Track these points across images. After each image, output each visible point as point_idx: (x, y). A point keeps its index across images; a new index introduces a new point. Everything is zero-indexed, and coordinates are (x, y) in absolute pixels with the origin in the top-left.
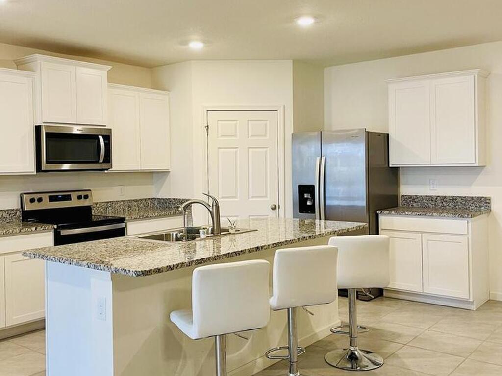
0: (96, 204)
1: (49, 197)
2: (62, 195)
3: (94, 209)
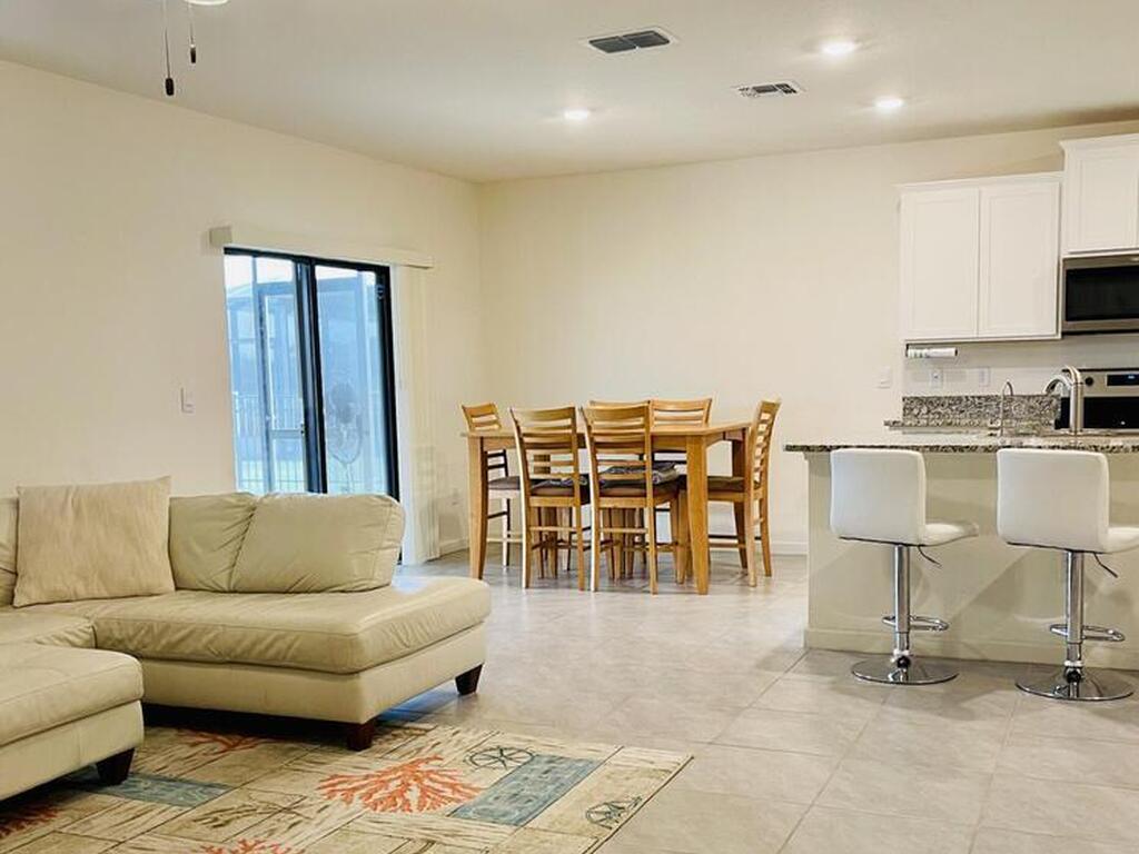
1: (1109, 377)
2: (1133, 377)
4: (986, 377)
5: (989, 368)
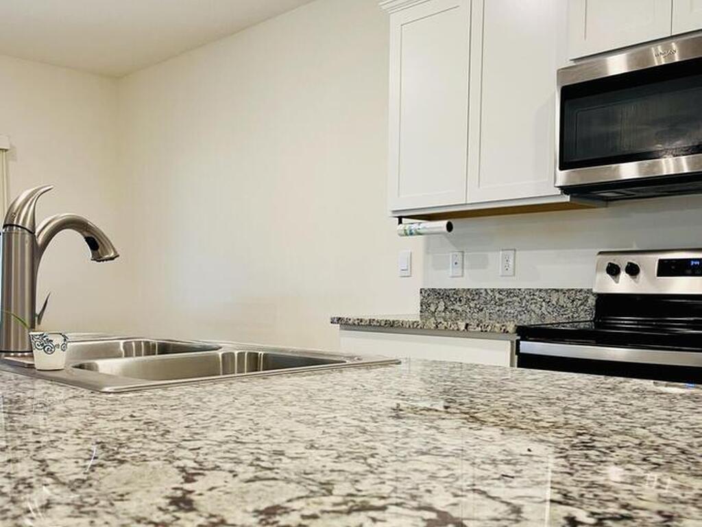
1: (661, 261)
4: (511, 263)
5: (515, 250)
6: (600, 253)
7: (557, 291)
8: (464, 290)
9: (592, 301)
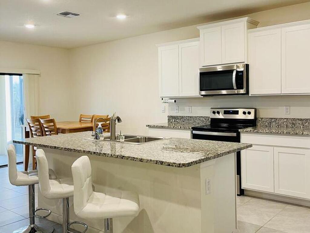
0: (262, 119)
1: (224, 111)
2: (232, 111)
3: (260, 122)
4: (191, 110)
5: (191, 106)
6: (211, 108)
7: (202, 117)
8: (179, 116)
9: (210, 119)
